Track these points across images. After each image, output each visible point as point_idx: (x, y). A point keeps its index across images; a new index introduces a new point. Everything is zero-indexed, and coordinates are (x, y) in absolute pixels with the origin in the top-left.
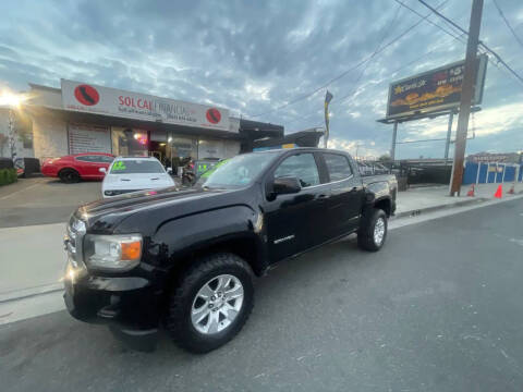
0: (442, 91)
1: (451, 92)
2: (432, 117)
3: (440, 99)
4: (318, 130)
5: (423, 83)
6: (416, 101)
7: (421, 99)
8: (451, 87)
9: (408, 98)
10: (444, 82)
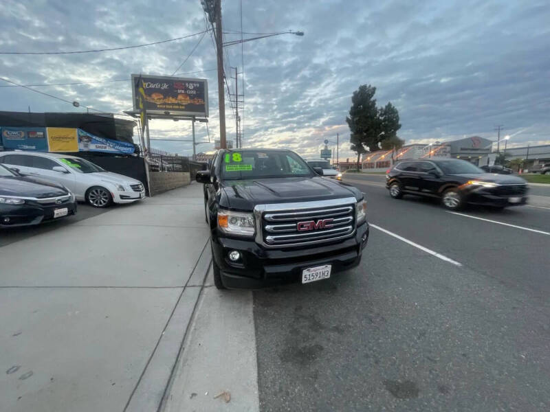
0: (182, 99)
1: (189, 102)
2: (176, 120)
3: (182, 105)
4: (115, 117)
5: (165, 86)
6: (161, 101)
7: (166, 101)
8: (188, 98)
9: (154, 96)
10: (183, 92)
